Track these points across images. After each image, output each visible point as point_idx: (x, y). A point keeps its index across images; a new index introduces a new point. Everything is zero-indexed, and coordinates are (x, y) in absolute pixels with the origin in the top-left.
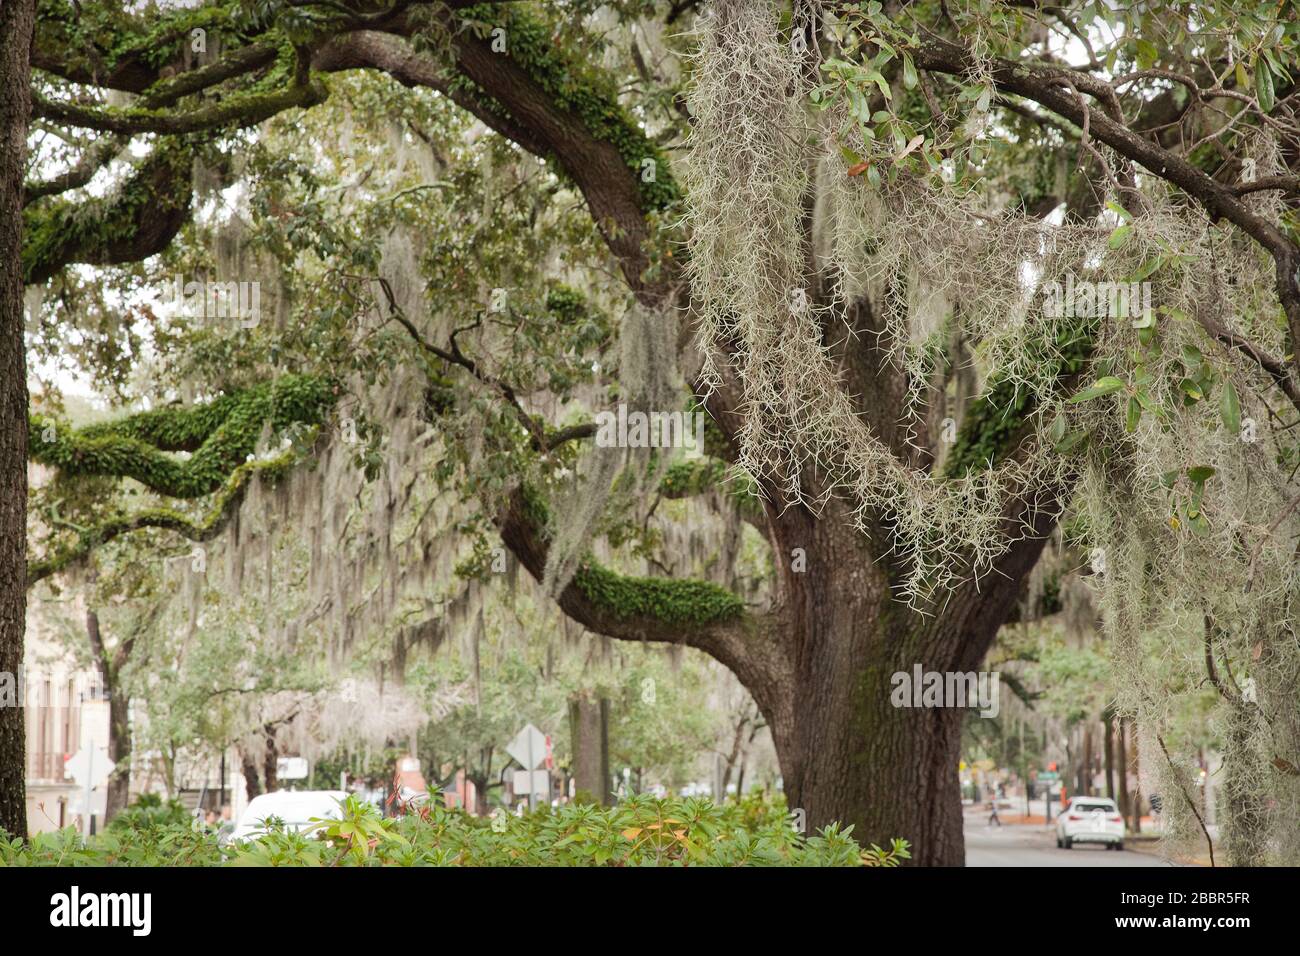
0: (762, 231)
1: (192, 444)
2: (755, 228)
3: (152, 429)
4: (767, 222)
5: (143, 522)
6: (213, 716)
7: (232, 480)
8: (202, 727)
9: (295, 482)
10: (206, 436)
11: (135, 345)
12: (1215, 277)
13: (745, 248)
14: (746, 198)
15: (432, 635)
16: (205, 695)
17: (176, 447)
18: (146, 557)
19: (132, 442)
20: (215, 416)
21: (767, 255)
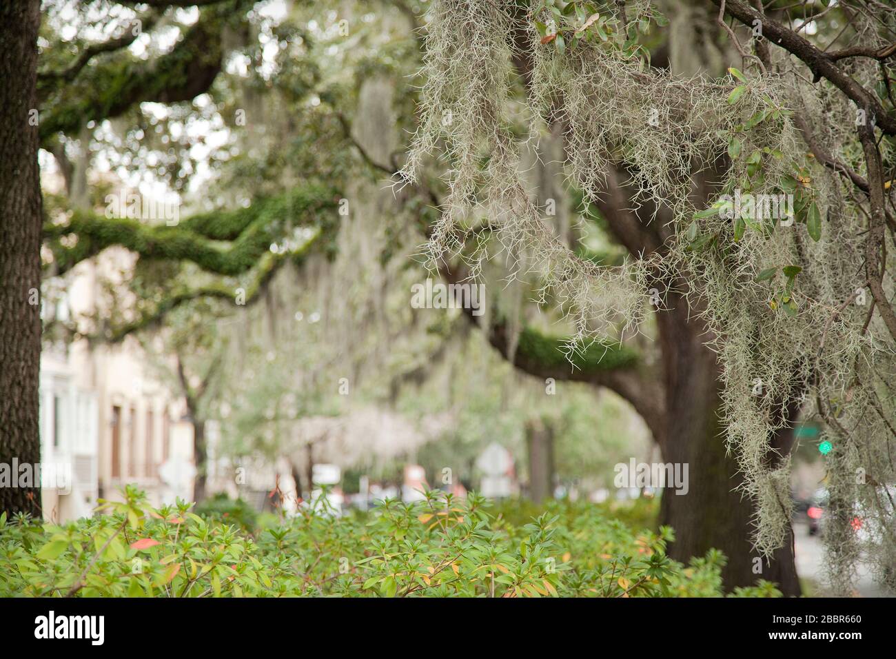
0: (480, 82)
1: (233, 237)
2: (475, 79)
3: (205, 226)
4: (484, 76)
5: (203, 293)
6: (268, 435)
7: (265, 262)
8: (259, 443)
9: (310, 264)
10: (242, 230)
11: (194, 163)
12: (825, 119)
13: (467, 95)
14: (470, 57)
15: (417, 377)
16: (260, 420)
17: (221, 238)
18: (207, 319)
19: (188, 235)
20: (249, 216)
21: (483, 100)
